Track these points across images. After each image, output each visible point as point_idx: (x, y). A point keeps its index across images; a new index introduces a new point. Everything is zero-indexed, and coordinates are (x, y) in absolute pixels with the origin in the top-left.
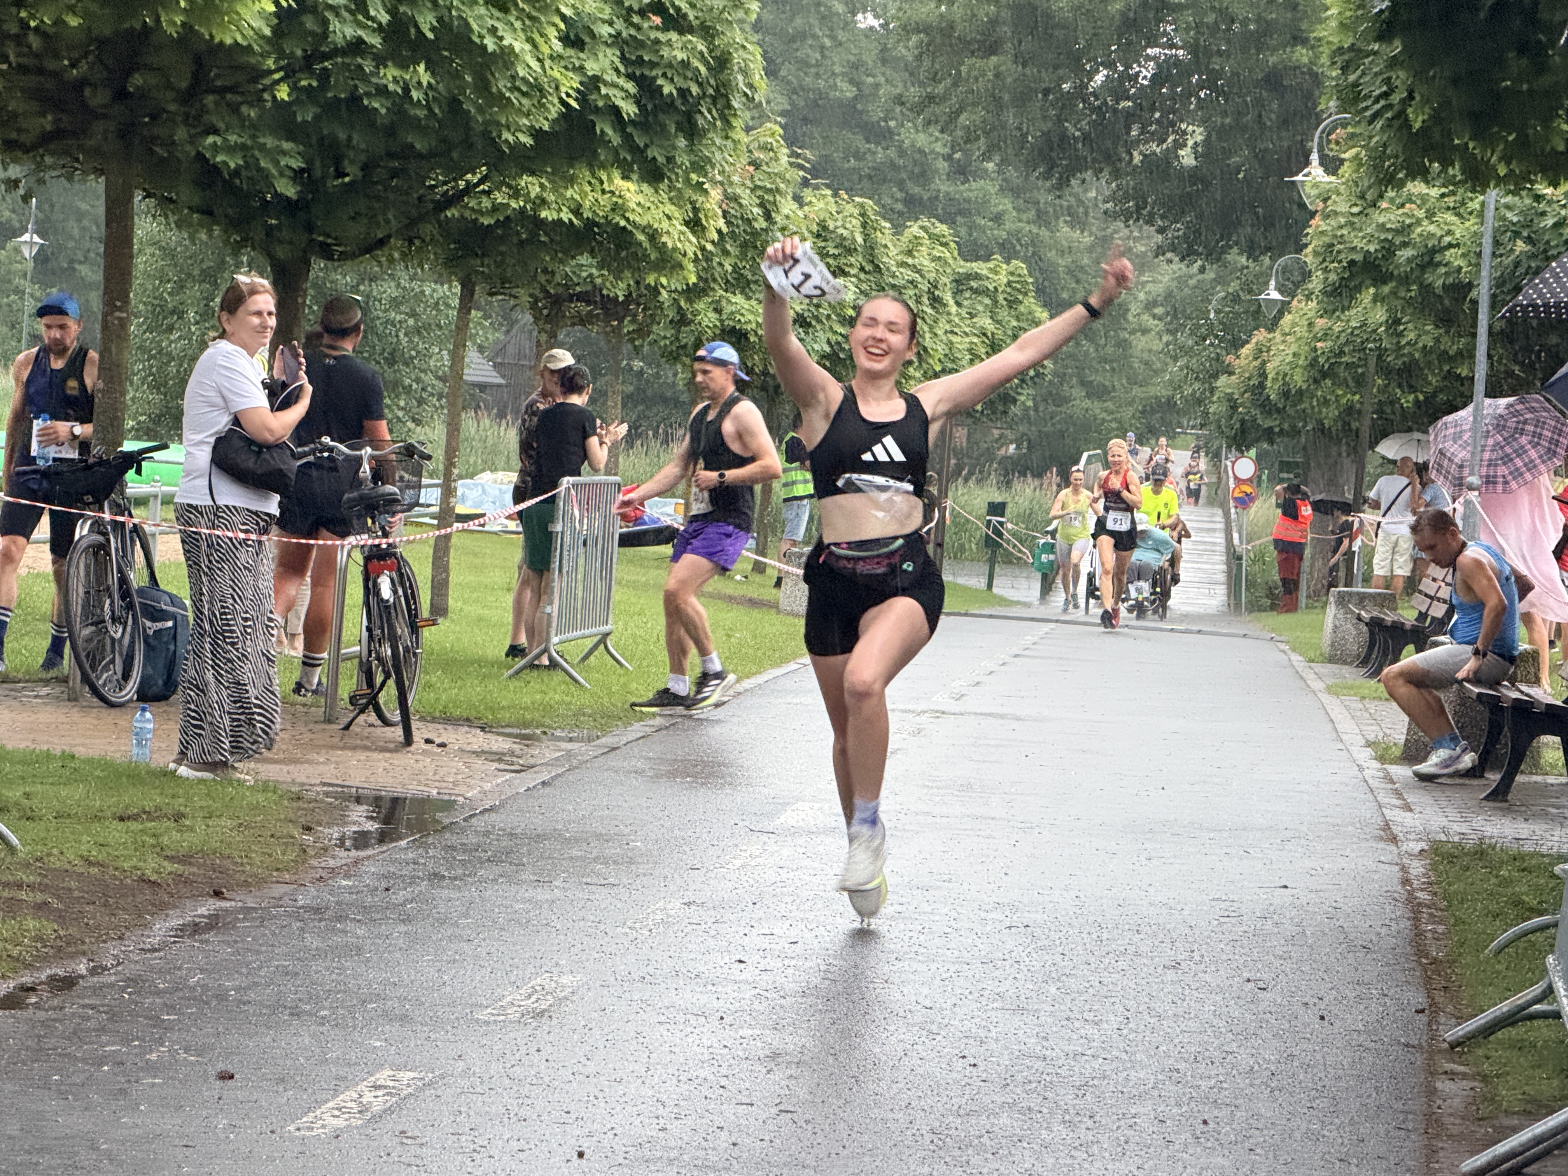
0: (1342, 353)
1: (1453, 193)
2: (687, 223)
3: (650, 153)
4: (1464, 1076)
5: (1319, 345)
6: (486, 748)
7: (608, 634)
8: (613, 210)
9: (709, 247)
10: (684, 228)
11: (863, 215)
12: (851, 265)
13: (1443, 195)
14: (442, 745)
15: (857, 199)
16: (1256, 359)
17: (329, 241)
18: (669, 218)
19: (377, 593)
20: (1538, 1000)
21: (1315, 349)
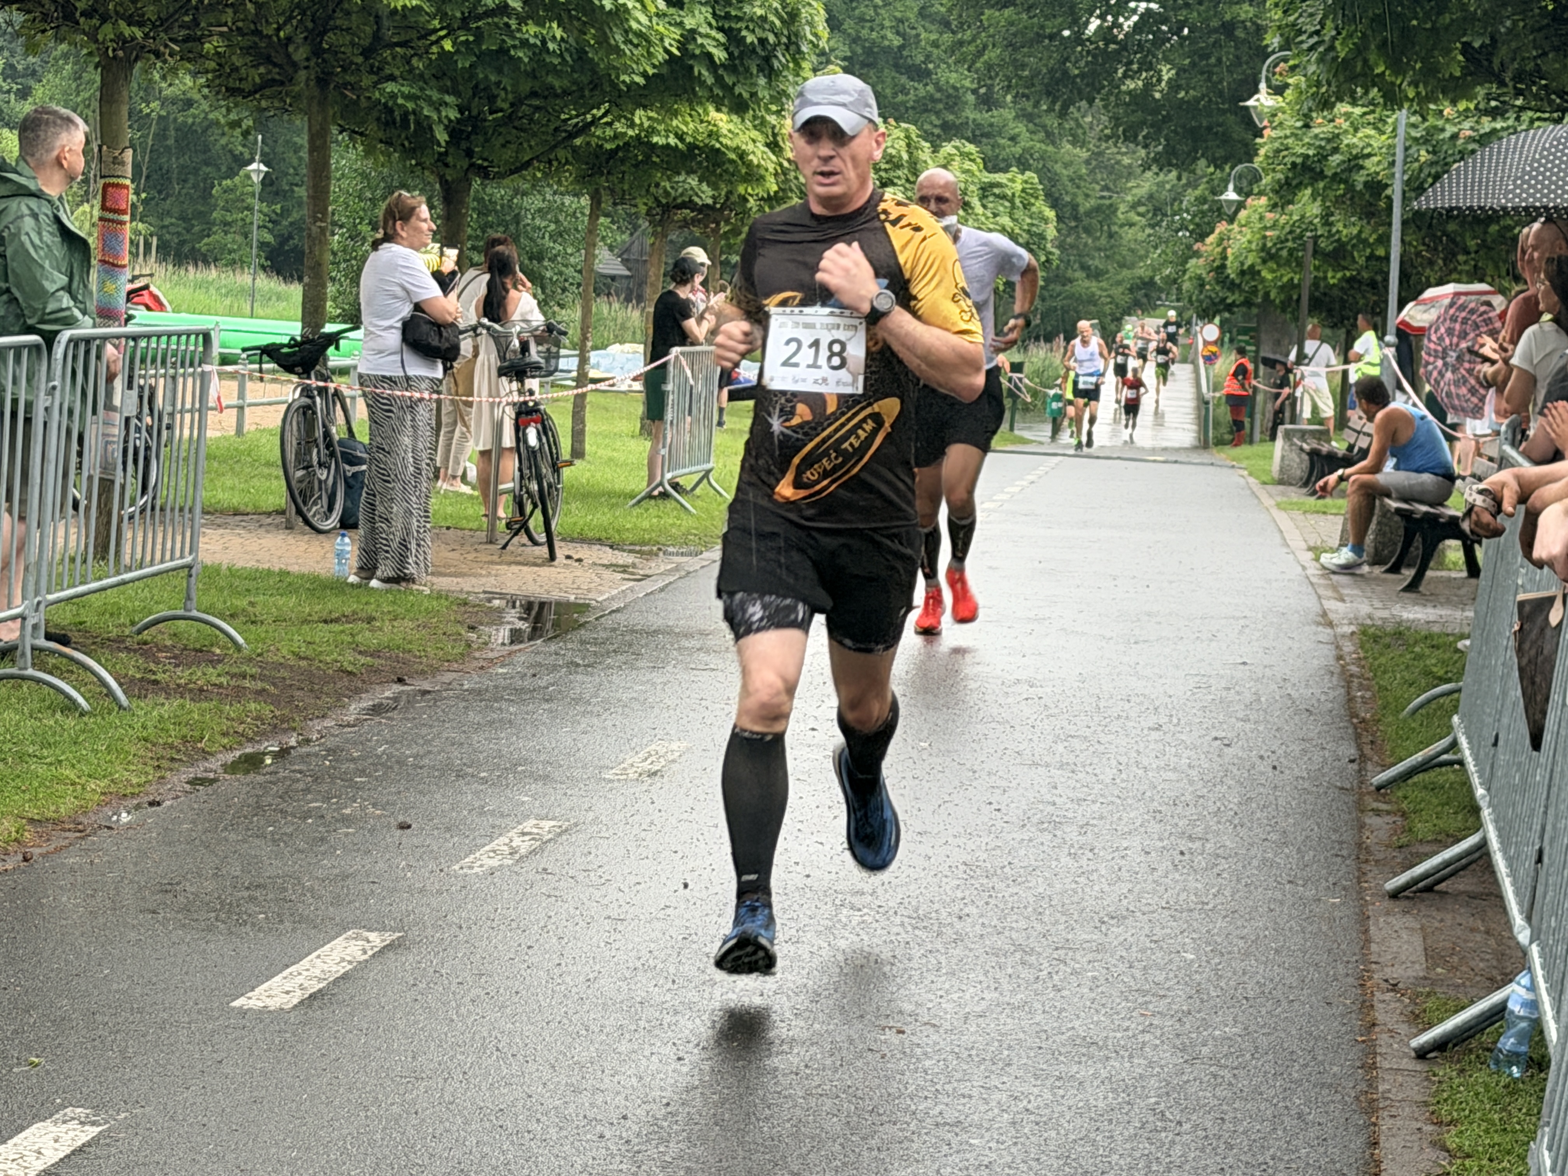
0: (1287, 240)
1: (1373, 112)
2: (767, 145)
3: (737, 90)
4: (1388, 813)
5: (1268, 233)
6: (614, 561)
7: (708, 472)
8: (709, 136)
9: (786, 164)
10: (766, 149)
11: (908, 137)
12: (899, 178)
13: (1365, 114)
14: (579, 560)
15: (903, 125)
16: (1218, 245)
17: (486, 164)
18: (754, 141)
19: (526, 441)
20: (1446, 751)
21: (1265, 237)
